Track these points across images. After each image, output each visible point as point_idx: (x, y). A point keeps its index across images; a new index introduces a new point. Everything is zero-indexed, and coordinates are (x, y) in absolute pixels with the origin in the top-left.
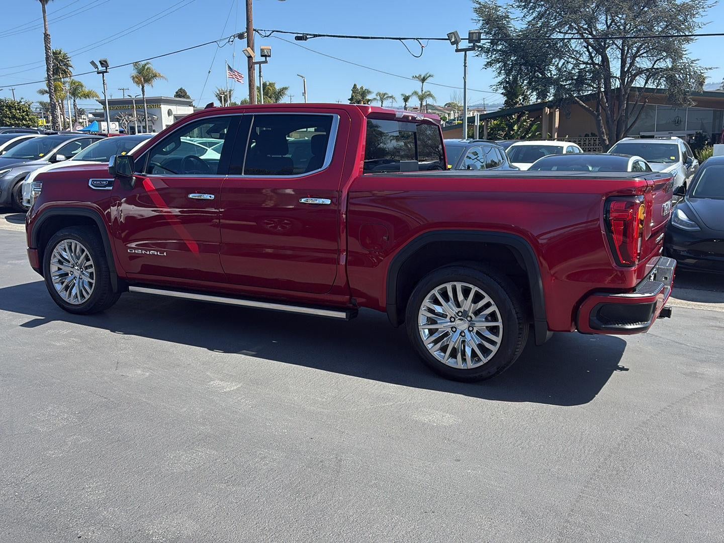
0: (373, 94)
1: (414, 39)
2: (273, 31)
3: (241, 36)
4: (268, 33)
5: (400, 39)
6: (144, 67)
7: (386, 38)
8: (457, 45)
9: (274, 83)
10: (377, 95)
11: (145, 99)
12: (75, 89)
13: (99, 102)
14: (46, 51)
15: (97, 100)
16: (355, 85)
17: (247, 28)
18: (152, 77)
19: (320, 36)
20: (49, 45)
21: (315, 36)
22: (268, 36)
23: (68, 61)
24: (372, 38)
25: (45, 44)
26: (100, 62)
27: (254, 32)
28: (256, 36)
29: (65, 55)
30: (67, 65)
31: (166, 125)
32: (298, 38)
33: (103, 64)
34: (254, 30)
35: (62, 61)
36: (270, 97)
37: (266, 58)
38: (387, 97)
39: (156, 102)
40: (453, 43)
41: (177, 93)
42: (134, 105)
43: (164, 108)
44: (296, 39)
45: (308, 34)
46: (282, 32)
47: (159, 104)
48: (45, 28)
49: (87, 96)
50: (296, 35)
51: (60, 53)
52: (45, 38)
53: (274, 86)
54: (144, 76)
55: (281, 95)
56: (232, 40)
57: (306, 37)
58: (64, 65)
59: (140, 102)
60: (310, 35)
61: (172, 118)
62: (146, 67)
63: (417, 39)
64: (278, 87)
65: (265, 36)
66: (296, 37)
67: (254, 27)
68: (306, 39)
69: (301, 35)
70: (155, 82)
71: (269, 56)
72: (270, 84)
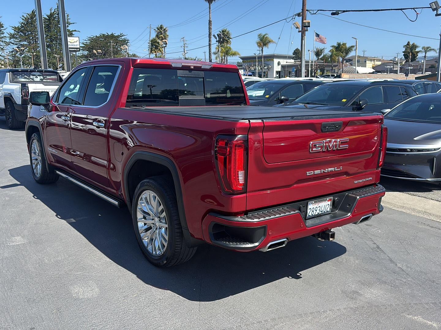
0: (419, 48)
1: (412, 9)
2: (318, 10)
3: (299, 15)
4: (315, 12)
5: (401, 9)
6: (264, 37)
7: (391, 10)
8: (437, 11)
9: (346, 44)
10: (422, 49)
11: (263, 56)
12: (227, 51)
13: (241, 58)
14: (209, 30)
15: (239, 57)
16: (409, 42)
17: (302, 10)
18: (268, 43)
19: (347, 11)
20: (211, 27)
21: (344, 11)
22: (315, 14)
23: (230, 35)
24: (382, 10)
25: (209, 26)
26: (217, 35)
27: (307, 11)
28: (307, 14)
29: (228, 32)
30: (229, 38)
31: (276, 71)
32: (333, 14)
33: (219, 36)
34: (307, 10)
35: (227, 36)
36: (342, 53)
37: (307, 28)
38: (430, 50)
39: (271, 58)
40: (434, 10)
41: (294, 51)
42: (257, 60)
43: (276, 61)
44: (331, 15)
45: (339, 11)
46: (323, 10)
47: (273, 58)
48: (210, 17)
49: (234, 54)
50: (332, 12)
51: (226, 31)
52: (209, 23)
53: (346, 45)
54: (264, 42)
55: (350, 51)
56: (294, 17)
57: (338, 13)
58: (227, 38)
59: (260, 58)
60: (341, 11)
61: (280, 66)
62: (265, 37)
63: (413, 9)
64: (348, 46)
65: (313, 14)
66: (332, 13)
67: (307, 9)
68: (338, 14)
69: (335, 12)
70: (270, 45)
71: (309, 26)
72: (343, 44)
